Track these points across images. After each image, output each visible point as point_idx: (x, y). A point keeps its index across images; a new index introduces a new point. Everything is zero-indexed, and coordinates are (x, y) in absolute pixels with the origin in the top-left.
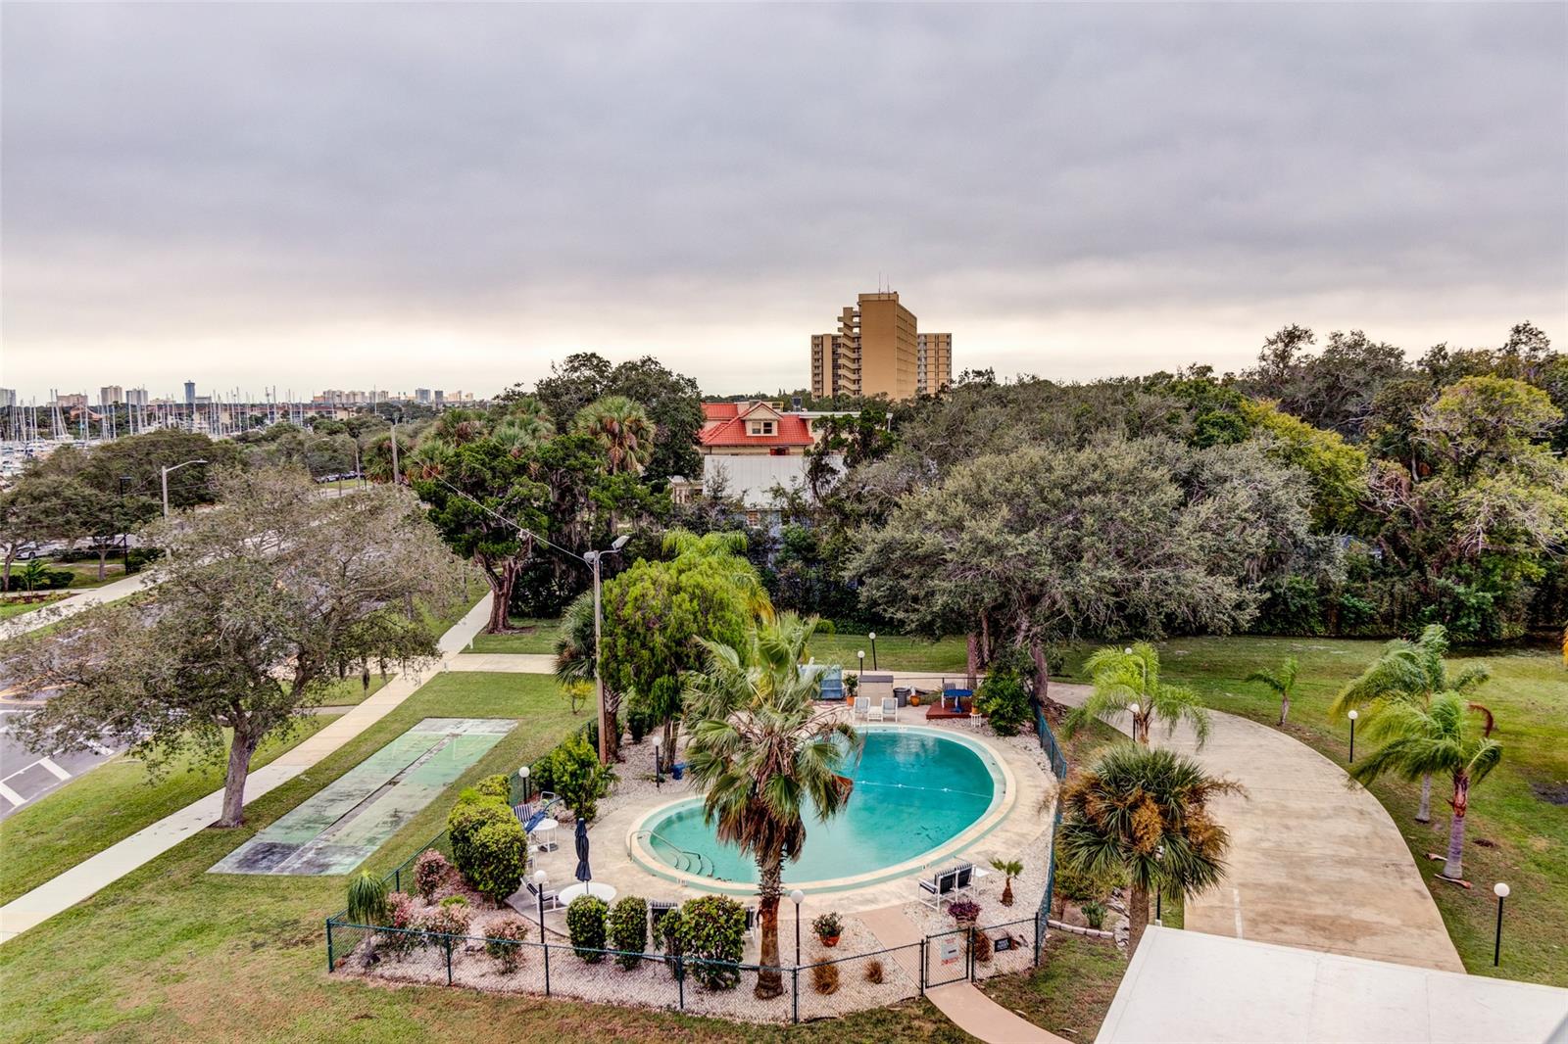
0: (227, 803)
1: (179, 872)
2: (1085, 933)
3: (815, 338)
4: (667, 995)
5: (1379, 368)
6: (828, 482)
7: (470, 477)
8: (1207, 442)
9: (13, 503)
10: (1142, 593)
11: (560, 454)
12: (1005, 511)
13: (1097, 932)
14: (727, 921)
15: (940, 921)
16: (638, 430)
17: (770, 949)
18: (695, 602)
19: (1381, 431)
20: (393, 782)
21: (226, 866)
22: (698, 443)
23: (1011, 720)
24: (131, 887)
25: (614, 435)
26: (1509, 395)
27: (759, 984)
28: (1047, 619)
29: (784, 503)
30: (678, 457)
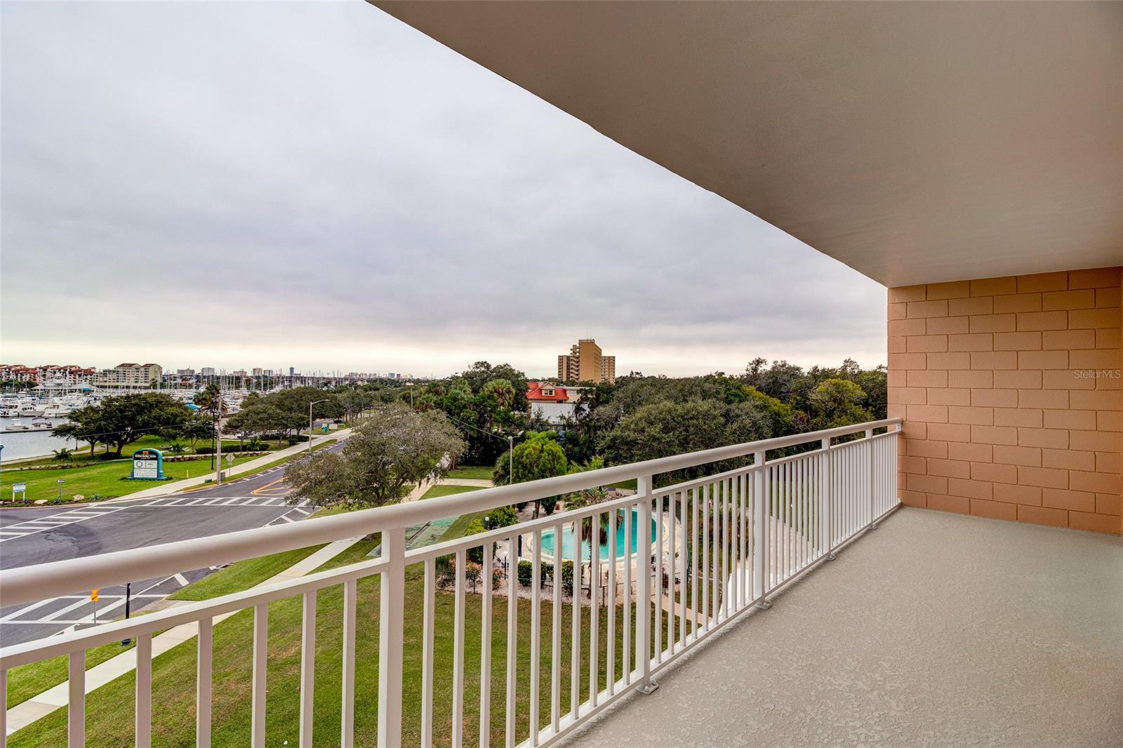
1: (355, 556)
3: (559, 356)
5: (793, 375)
6: (582, 414)
7: (448, 408)
8: (730, 402)
9: (247, 415)
12: (660, 425)
16: (509, 392)
18: (550, 456)
19: (795, 399)
20: (428, 524)
21: (372, 554)
22: (526, 397)
24: (338, 561)
25: (499, 394)
26: (845, 386)
27: (588, 593)
29: (563, 422)
30: (519, 403)
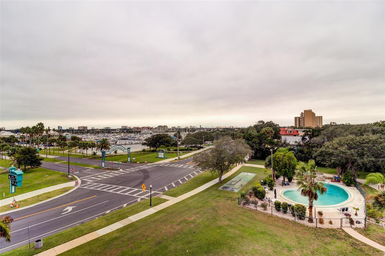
0: (219, 180)
1: (215, 188)
2: (375, 224)
3: (295, 117)
4: (292, 219)
6: (305, 141)
7: (247, 138)
9: (186, 140)
10: (379, 163)
11: (260, 135)
12: (346, 146)
13: (378, 224)
14: (303, 209)
15: (342, 216)
16: (272, 132)
17: (311, 214)
18: (288, 158)
20: (240, 180)
21: (220, 188)
22: (279, 134)
23: (349, 183)
24: (209, 189)
25: (267, 133)
27: (309, 220)
28: (357, 166)
29: (297, 144)
30: (276, 136)
